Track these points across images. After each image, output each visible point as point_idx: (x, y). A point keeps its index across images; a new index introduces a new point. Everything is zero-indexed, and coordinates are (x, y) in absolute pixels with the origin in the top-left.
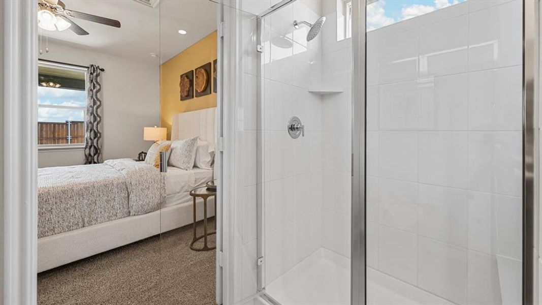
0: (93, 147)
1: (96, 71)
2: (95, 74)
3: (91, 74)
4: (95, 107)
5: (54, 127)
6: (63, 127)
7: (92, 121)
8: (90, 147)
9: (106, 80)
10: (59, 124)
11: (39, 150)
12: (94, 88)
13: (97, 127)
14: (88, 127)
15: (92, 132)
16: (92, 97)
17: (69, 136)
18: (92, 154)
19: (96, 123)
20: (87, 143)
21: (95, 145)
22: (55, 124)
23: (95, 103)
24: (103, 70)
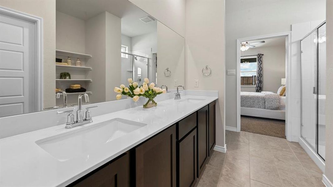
0: (259, 87)
1: (260, 56)
2: (260, 57)
3: (258, 57)
4: (260, 71)
5: (248, 78)
6: (251, 78)
7: (259, 76)
8: (258, 87)
9: (264, 59)
10: (250, 77)
11: (241, 87)
12: (259, 63)
13: (260, 79)
14: (257, 79)
15: (259, 81)
16: (259, 67)
17: (254, 83)
18: (259, 90)
19: (260, 77)
20: (257, 85)
21: (260, 86)
22: (248, 77)
23: (260, 69)
24: (263, 55)
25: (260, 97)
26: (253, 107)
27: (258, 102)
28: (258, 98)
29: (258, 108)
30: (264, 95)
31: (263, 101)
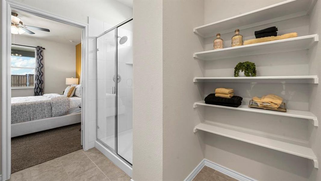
0: (39, 88)
1: (40, 50)
2: (40, 51)
3: (38, 51)
4: (40, 68)
5: (19, 78)
6: (24, 78)
7: (38, 75)
8: (38, 88)
9: (45, 53)
10: (21, 76)
12: (39, 58)
13: (41, 78)
14: (36, 78)
15: (38, 81)
16: (38, 63)
17: (28, 83)
18: (38, 92)
19: (40, 76)
20: (36, 86)
21: (40, 87)
22: (19, 76)
23: (40, 66)
24: (44, 49)
25: (45, 102)
26: (33, 119)
27: (41, 110)
28: (41, 104)
29: (42, 118)
30: (50, 99)
31: (49, 108)
